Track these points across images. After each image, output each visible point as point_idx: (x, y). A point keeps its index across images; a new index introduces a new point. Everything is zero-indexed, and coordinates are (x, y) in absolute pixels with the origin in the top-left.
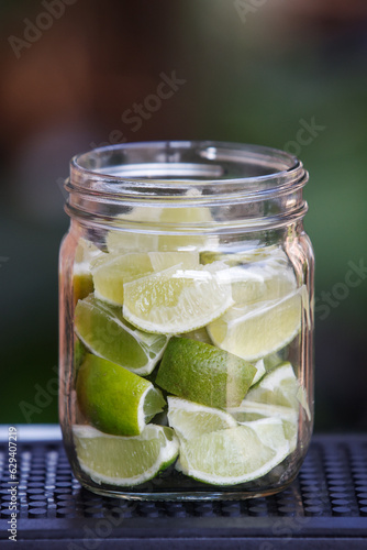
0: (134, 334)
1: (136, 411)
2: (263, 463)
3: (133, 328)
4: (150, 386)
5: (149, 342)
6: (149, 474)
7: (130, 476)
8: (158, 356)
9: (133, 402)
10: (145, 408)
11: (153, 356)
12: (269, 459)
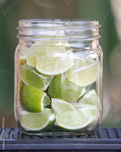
0: (40, 76)
1: (40, 103)
2: (85, 123)
3: (40, 73)
4: (45, 94)
5: (45, 78)
6: (45, 125)
7: (38, 127)
8: (48, 84)
9: (39, 99)
10: (44, 102)
11: (46, 84)
12: (87, 121)
